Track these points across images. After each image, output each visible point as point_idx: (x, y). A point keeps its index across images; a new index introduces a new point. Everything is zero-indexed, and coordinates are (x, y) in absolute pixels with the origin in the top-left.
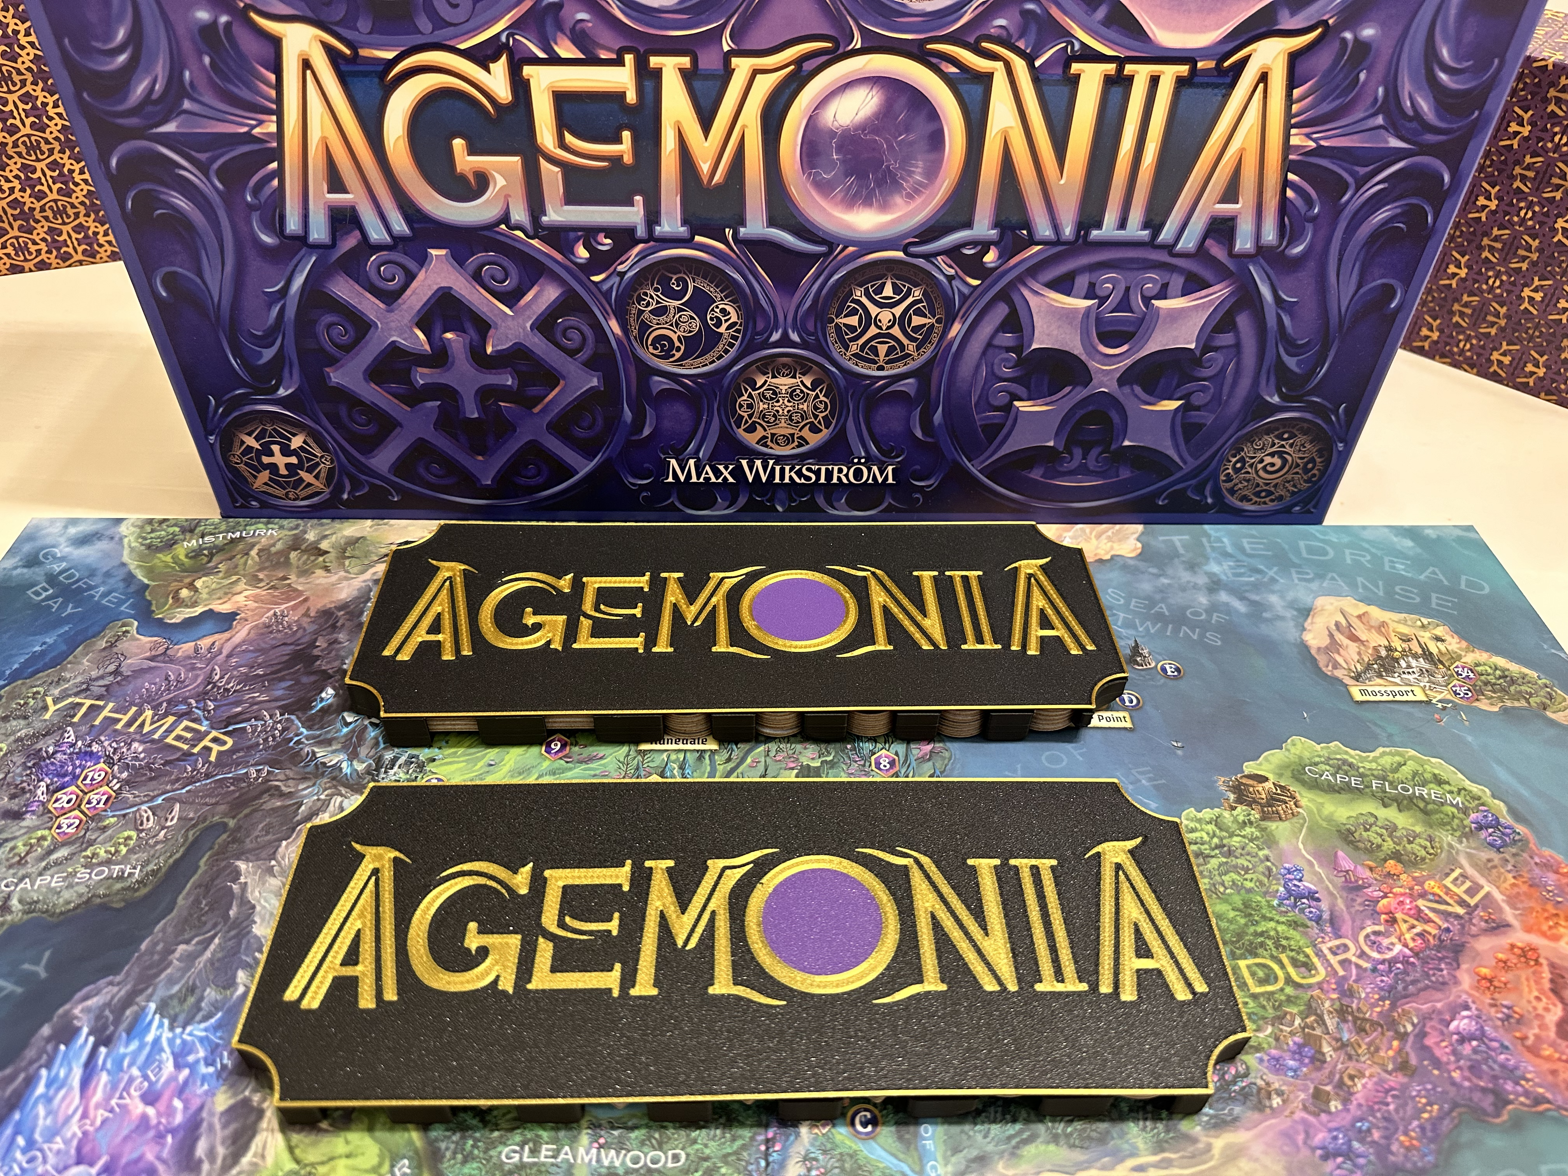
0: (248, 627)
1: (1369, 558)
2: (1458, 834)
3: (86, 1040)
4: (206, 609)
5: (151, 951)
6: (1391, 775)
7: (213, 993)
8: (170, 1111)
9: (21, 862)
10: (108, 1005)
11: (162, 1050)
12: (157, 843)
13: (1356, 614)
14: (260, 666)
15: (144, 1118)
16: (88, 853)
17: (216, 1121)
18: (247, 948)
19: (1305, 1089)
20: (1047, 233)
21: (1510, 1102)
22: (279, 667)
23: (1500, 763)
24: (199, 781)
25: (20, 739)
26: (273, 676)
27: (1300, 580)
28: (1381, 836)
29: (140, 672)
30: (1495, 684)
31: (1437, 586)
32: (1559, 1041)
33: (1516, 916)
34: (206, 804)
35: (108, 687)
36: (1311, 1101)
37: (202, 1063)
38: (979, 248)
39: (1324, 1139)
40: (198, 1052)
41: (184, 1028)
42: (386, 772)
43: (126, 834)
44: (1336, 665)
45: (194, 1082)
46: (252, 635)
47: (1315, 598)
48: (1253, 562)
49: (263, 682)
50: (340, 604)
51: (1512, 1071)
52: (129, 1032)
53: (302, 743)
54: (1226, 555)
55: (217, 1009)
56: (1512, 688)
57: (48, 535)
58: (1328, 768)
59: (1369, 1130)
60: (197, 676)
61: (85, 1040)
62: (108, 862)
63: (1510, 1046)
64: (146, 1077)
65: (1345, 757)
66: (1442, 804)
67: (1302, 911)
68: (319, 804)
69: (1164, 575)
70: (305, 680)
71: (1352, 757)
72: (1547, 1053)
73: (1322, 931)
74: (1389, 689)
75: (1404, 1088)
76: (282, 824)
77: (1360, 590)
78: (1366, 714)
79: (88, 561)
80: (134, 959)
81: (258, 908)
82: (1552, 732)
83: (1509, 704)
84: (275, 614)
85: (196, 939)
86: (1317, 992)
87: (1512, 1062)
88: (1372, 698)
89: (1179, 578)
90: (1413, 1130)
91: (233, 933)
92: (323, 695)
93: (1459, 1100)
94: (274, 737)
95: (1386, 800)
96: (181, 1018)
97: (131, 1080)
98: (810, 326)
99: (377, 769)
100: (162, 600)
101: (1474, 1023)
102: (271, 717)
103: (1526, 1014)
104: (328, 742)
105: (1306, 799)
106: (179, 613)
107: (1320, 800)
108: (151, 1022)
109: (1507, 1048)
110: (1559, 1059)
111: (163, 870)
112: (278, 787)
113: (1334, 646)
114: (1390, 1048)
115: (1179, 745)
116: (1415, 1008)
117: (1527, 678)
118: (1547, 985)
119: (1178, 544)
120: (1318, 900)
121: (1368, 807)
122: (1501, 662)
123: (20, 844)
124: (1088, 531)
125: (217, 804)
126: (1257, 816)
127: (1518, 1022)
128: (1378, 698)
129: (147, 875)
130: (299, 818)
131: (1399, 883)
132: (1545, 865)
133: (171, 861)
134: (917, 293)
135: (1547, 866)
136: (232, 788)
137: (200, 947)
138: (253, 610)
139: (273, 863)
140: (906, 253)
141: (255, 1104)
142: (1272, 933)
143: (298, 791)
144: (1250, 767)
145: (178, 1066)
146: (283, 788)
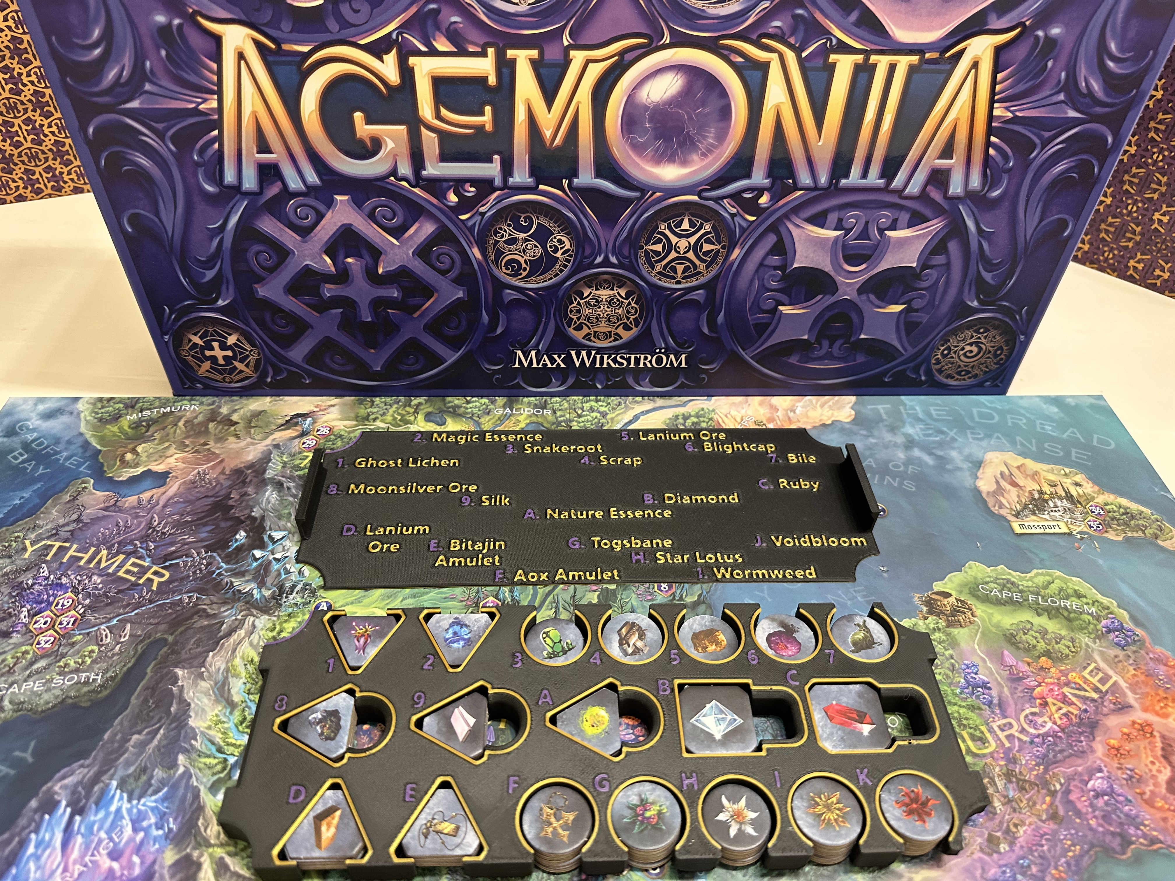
0: (178, 483)
1: (1024, 421)
2: (1093, 636)
3: (65, 811)
4: (146, 469)
5: (112, 740)
6: (1043, 591)
7: (160, 773)
8: (130, 865)
9: (11, 671)
10: (80, 783)
11: (123, 817)
12: (114, 655)
13: (1016, 465)
14: (188, 514)
15: (111, 870)
16: (61, 664)
17: (165, 872)
18: (185, 737)
19: (981, 835)
20: (808, 182)
21: (1133, 843)
22: (203, 514)
23: (1123, 580)
24: (144, 606)
25: (6, 574)
26: (199, 523)
27: (974, 439)
28: (1036, 638)
29: (96, 520)
30: (1119, 519)
31: (1076, 444)
32: (1168, 795)
33: (1136, 699)
34: (151, 624)
35: (72, 532)
36: (986, 844)
37: (154, 827)
38: (756, 193)
39: (996, 873)
40: (150, 819)
41: (139, 800)
42: (287, 597)
43: (90, 648)
44: (1001, 506)
45: (148, 843)
46: (182, 489)
47: (985, 453)
48: (938, 425)
49: (191, 527)
50: (248, 464)
51: (1134, 819)
52: (97, 804)
53: (223, 575)
54: (918, 420)
55: (164, 786)
56: (1132, 522)
57: (23, 411)
58: (996, 586)
59: (1029, 866)
60: (141, 522)
61: (63, 811)
62: (77, 671)
63: (1133, 800)
64: (111, 839)
65: (1009, 577)
66: (1081, 613)
67: (978, 697)
68: (237, 623)
69: (871, 435)
70: (223, 524)
71: (1013, 577)
72: (1160, 804)
73: (993, 712)
74: (1041, 524)
75: (1055, 833)
76: (209, 640)
77: (1019, 447)
78: (1024, 543)
79: (54, 431)
80: (99, 747)
81: (193, 705)
82: (1162, 556)
83: (1130, 534)
84: (199, 473)
85: (146, 731)
86: (989, 760)
87: (1134, 812)
88: (1028, 531)
89: (883, 439)
90: (1062, 866)
91: (174, 725)
92: (237, 537)
93: (1095, 842)
94: (201, 570)
95: (1039, 610)
96: (137, 793)
97: (100, 841)
98: (626, 252)
99: (280, 595)
100: (112, 462)
101: (1105, 782)
102: (198, 554)
103: (1144, 775)
104: (242, 574)
105: (980, 610)
106: (125, 472)
107: (991, 611)
108: (113, 796)
109: (1130, 801)
110: (1169, 809)
111: (119, 676)
112: (205, 610)
113: (999, 490)
114: (1044, 803)
115: (885, 569)
116: (1062, 771)
117: (1143, 515)
118: (1159, 753)
119: (882, 411)
120: (990, 689)
121: (1026, 616)
122: (1124, 502)
123: (9, 657)
124: (814, 401)
125: (158, 624)
126: (944, 624)
127: (1138, 781)
128: (1033, 531)
129: (107, 680)
130: (221, 634)
131: (1050, 675)
132: (1157, 660)
133: (125, 669)
134: (708, 227)
135: (1158, 660)
136: (170, 611)
137: (149, 737)
138: (182, 470)
139: (203, 669)
140: (700, 197)
141: (195, 859)
142: (956, 715)
143: (220, 613)
144: (938, 586)
145: (135, 830)
146: (209, 611)
